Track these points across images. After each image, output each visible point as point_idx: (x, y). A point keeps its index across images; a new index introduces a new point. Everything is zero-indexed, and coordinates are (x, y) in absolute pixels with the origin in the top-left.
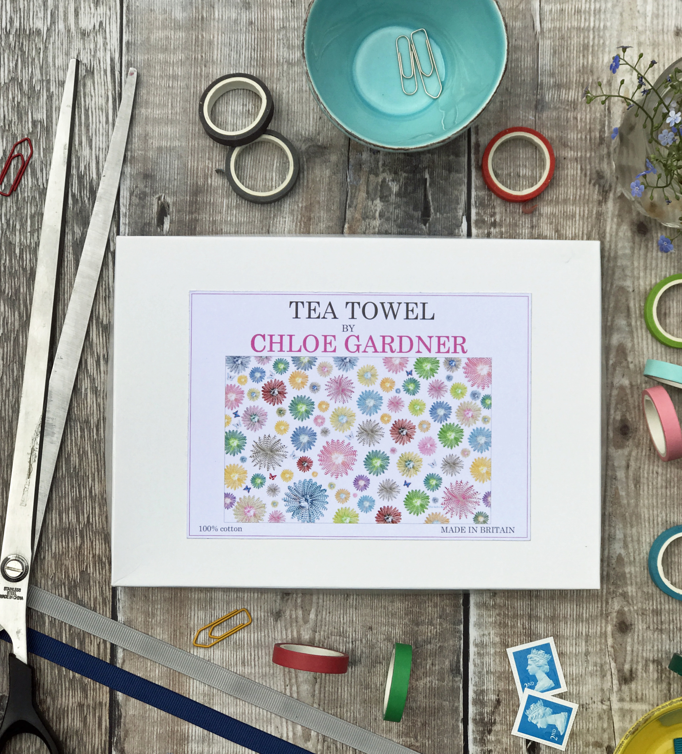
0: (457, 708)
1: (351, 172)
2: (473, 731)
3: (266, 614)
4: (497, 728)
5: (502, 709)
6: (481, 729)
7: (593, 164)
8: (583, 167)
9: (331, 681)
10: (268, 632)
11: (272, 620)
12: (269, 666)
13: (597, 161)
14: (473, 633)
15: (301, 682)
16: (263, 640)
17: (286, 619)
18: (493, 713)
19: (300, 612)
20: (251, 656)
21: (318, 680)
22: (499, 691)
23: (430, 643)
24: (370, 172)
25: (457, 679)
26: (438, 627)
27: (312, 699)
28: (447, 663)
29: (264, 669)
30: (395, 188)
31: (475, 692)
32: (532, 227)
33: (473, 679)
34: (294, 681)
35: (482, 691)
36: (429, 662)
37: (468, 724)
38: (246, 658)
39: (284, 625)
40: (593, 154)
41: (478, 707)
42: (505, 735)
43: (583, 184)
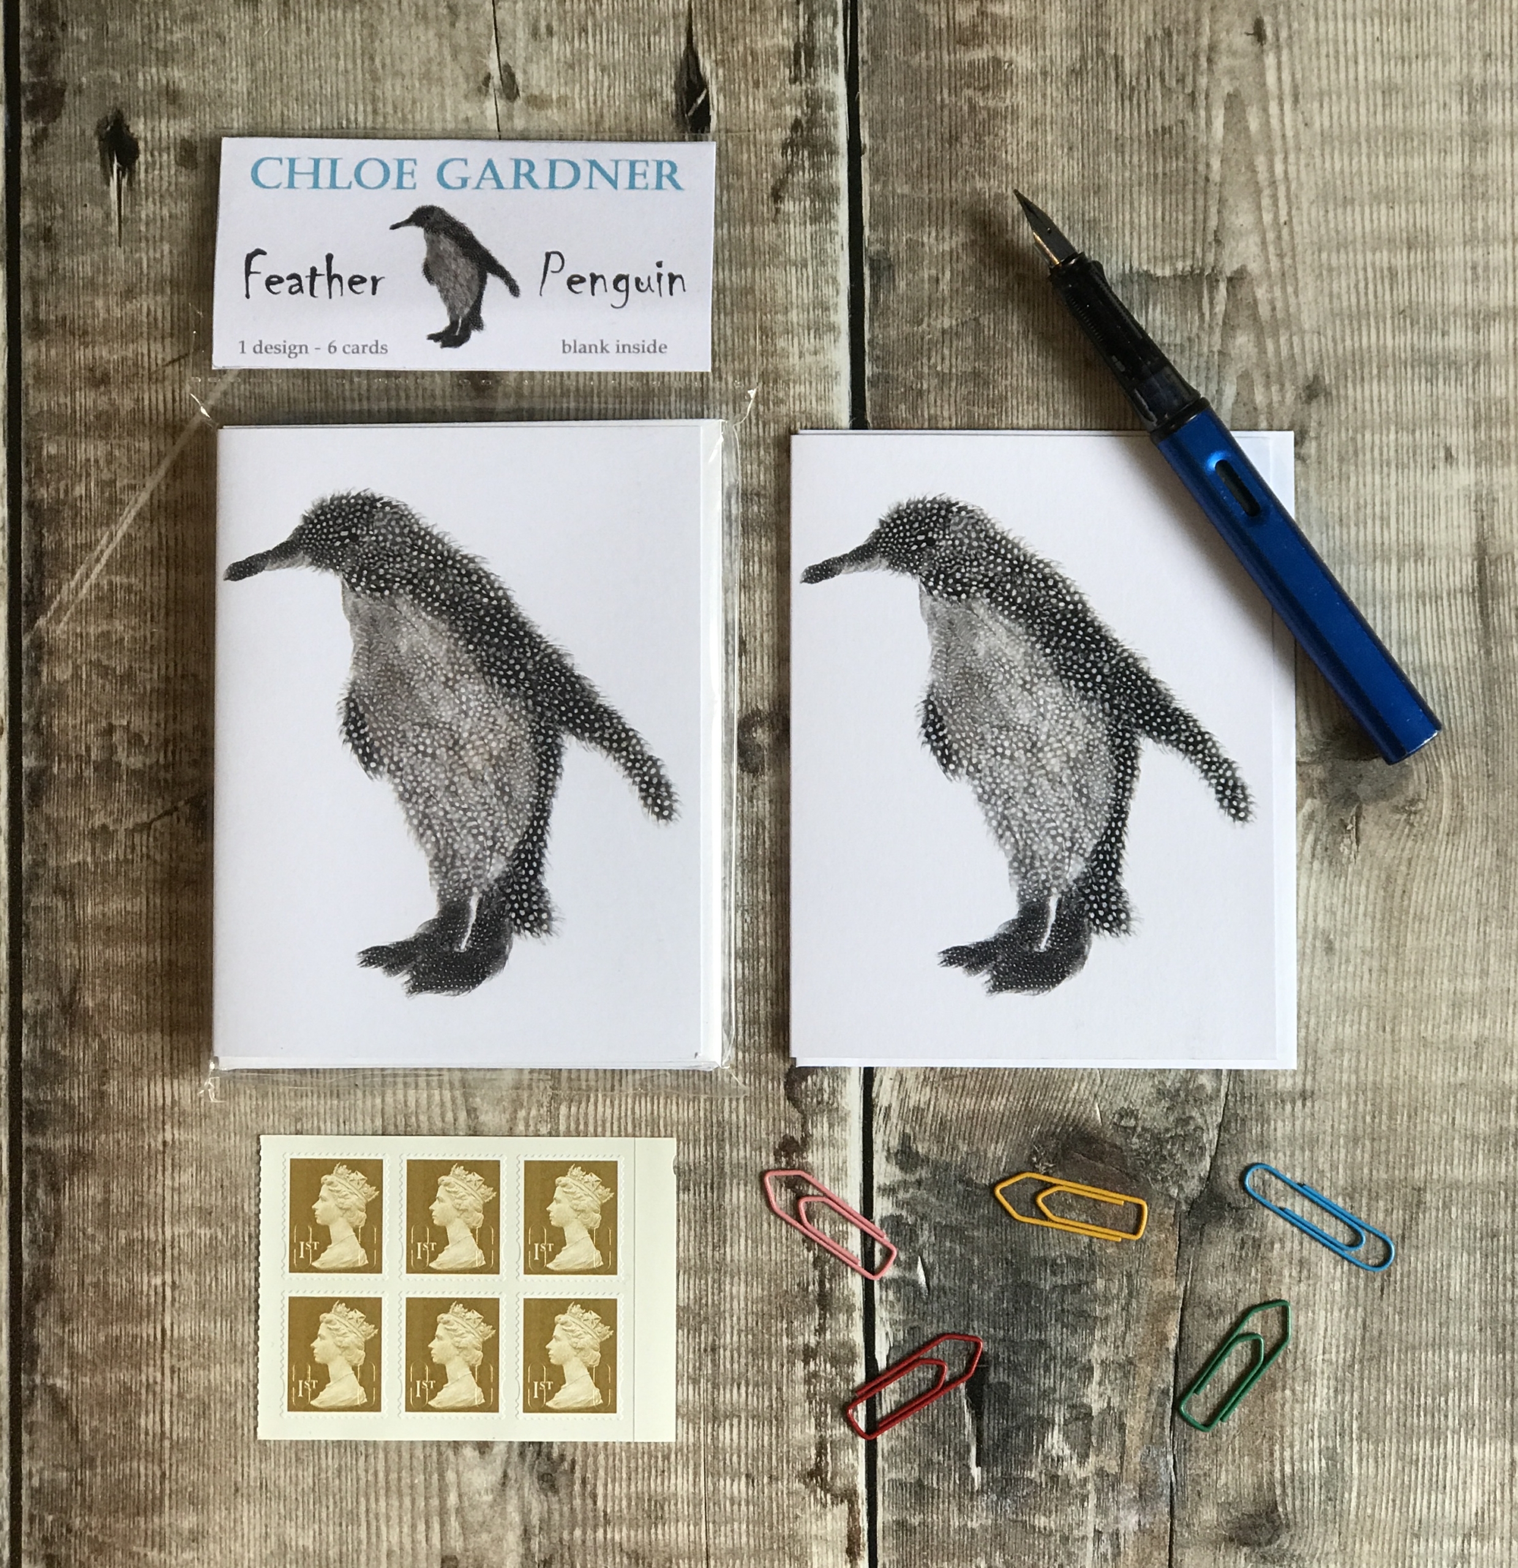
0: (875, 180)
1: (1164, 1479)
2: (835, 125)
3: (1342, 392)
4: (779, 135)
5: (768, 180)
6: (817, 132)
7: (566, 1509)
8: (589, 1501)
9: (1181, 236)
10: (1335, 351)
11: (1328, 379)
12: (1330, 270)
13: (556, 1516)
14: (840, 356)
15: (1251, 232)
16: (1348, 332)
17: (1294, 381)
18: (789, 169)
19: (1260, 398)
20: (1375, 292)
21: (1210, 238)
22: (775, 221)
23: (944, 332)
24: (1117, 1479)
25: (877, 247)
26: (926, 370)
27: (1225, 193)
28: (902, 285)
29: (1343, 261)
30: (1055, 1442)
31: (833, 217)
32: (713, 1350)
33: (838, 247)
34: (1271, 236)
35: (815, 220)
36: (944, 286)
37: (849, 142)
38: (1387, 287)
39: (1299, 369)
40: (566, 1536)
41: (824, 183)
42: (760, 118)
43: (590, 1460)
